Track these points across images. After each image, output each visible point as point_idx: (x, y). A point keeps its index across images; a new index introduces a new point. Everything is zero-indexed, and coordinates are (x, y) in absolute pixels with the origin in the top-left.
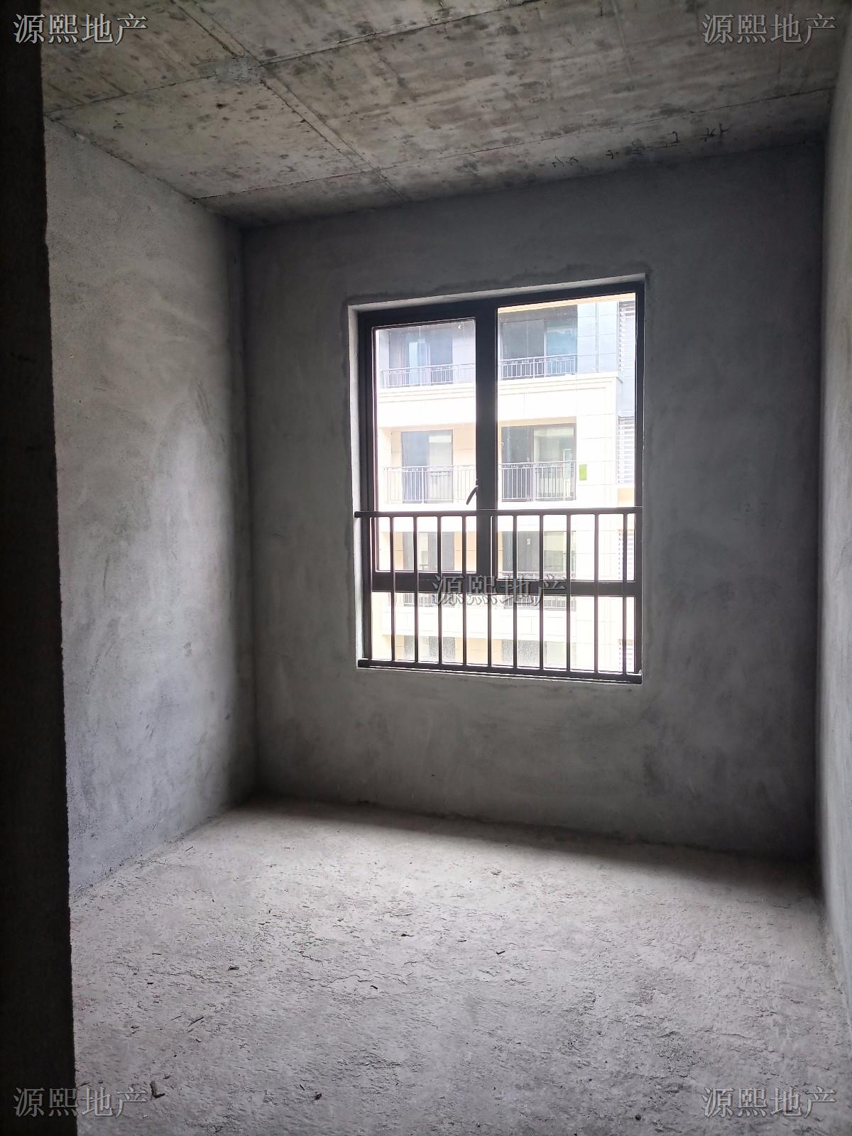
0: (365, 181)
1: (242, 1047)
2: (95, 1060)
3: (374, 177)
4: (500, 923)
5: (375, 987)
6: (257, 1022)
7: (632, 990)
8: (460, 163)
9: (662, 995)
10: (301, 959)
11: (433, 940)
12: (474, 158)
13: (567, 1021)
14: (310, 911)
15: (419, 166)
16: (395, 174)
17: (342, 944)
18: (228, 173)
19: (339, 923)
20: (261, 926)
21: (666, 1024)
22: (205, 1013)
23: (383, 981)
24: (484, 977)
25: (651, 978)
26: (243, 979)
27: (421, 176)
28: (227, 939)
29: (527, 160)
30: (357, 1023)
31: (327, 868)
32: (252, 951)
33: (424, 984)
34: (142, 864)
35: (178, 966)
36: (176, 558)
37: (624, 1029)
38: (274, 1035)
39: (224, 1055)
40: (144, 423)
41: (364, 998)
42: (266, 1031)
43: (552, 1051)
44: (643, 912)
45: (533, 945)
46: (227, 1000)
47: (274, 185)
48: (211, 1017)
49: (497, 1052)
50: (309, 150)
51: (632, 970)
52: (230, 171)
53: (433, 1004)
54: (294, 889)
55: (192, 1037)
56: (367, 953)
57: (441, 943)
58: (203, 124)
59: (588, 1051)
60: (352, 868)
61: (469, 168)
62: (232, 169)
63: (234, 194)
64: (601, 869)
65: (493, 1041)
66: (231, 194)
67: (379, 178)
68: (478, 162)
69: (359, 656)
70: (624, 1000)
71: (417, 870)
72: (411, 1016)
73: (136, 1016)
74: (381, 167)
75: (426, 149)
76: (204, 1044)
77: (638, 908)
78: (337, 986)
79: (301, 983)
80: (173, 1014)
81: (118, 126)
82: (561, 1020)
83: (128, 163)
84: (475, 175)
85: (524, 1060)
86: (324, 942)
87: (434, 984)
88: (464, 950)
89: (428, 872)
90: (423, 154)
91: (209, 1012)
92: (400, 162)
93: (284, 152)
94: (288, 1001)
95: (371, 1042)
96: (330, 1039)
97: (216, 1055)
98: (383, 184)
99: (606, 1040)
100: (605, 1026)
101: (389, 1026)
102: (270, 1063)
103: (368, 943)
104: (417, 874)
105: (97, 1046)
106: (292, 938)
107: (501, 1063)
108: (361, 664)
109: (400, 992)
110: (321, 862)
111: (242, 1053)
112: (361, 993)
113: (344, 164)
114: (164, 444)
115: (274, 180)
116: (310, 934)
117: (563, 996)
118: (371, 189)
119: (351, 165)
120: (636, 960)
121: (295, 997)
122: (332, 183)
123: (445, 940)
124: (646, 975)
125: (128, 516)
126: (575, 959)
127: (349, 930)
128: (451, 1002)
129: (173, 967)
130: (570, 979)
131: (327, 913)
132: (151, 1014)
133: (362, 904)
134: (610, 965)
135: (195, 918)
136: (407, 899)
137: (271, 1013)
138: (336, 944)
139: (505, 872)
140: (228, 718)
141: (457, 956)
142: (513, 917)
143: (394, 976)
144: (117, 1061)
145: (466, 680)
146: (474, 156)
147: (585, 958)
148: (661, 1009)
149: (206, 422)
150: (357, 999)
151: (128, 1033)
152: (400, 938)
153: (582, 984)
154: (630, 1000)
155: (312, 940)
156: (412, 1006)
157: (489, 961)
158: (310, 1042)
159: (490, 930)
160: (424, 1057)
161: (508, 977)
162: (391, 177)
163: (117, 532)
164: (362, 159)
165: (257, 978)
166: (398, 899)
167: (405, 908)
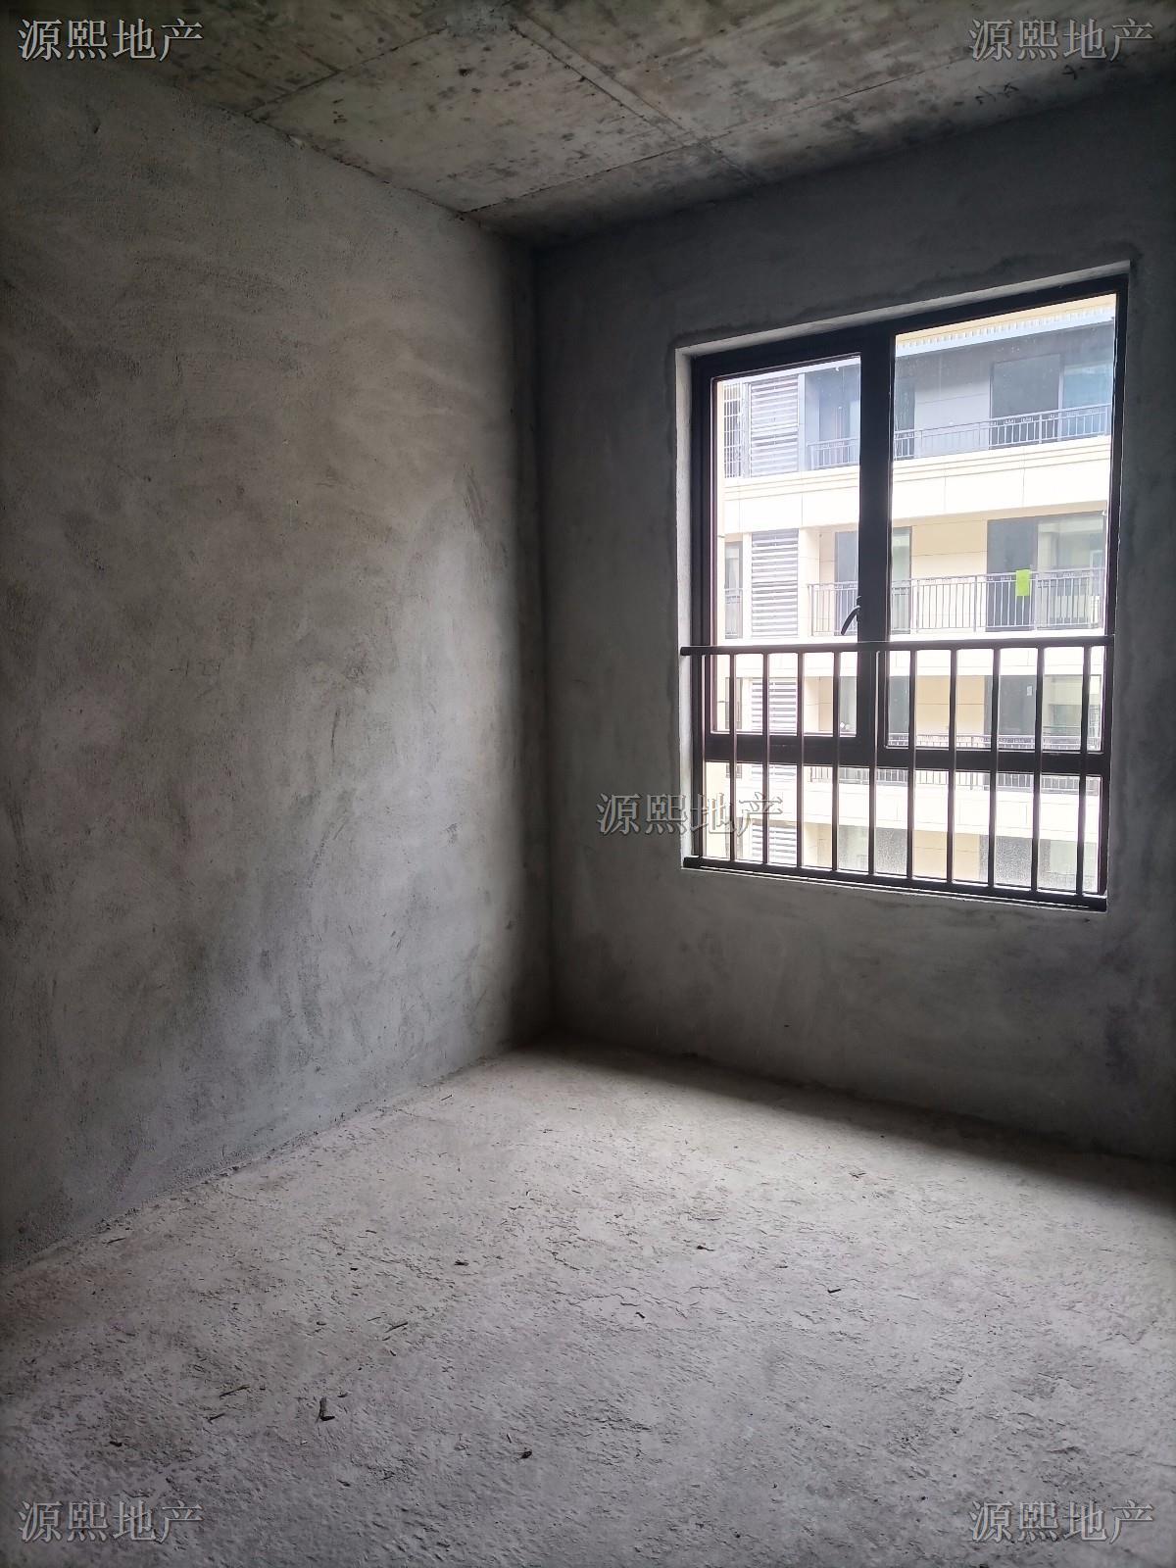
0: (690, 160)
1: (445, 1370)
2: (263, 1359)
3: (703, 152)
4: (844, 1248)
5: (641, 1315)
6: (474, 1339)
7: (1025, 1374)
8: (828, 116)
9: (1071, 1389)
10: (551, 1263)
11: (740, 1260)
12: (849, 104)
13: (909, 1405)
14: (580, 1199)
15: (766, 128)
16: (733, 145)
17: (612, 1249)
18: (499, 171)
19: (614, 1220)
20: (511, 1211)
21: (1066, 1433)
22: (411, 1318)
23: (656, 1308)
24: (799, 1322)
25: (1060, 1361)
26: (470, 1280)
27: (770, 142)
28: (464, 1223)
29: (933, 98)
30: (603, 1361)
31: (619, 1142)
32: (492, 1244)
33: (710, 1319)
34: (384, 1111)
35: (393, 1251)
36: (435, 712)
37: (996, 1431)
38: (490, 1361)
39: (419, 1377)
40: (390, 529)
41: (622, 1329)
42: (481, 1354)
43: (874, 1445)
44: (1074, 1258)
45: (885, 1287)
46: (442, 1305)
47: (563, 180)
48: (417, 1324)
49: (792, 1434)
50: (601, 121)
51: (1031, 1343)
52: (500, 167)
53: (717, 1350)
54: (567, 1165)
55: (387, 1347)
56: (642, 1265)
57: (750, 1265)
58: (447, 102)
59: (931, 1455)
60: (652, 1145)
61: (843, 121)
62: (502, 165)
63: (512, 200)
64: (1022, 1185)
65: (790, 1418)
66: (510, 201)
67: (711, 153)
68: (855, 110)
69: (686, 851)
70: (1007, 1386)
71: (742, 1158)
72: (681, 1363)
73: (327, 1312)
74: (709, 135)
75: (772, 100)
76: (399, 1359)
77: (1067, 1251)
78: (590, 1306)
79: (544, 1296)
80: (371, 1313)
81: (340, 120)
82: (901, 1402)
83: (364, 170)
84: (857, 133)
85: (830, 1452)
86: (591, 1243)
87: (726, 1322)
88: (781, 1281)
89: (758, 1162)
90: (769, 107)
91: (417, 1317)
92: (736, 125)
93: (565, 131)
94: (520, 1317)
95: (615, 1390)
96: (561, 1379)
97: (410, 1376)
98: (718, 162)
99: (964, 1444)
100: (967, 1422)
101: (647, 1372)
102: (475, 1398)
103: (647, 1252)
104: (741, 1164)
105: (270, 1342)
106: (547, 1233)
107: (793, 1450)
108: (689, 862)
109: (674, 1326)
110: (613, 1134)
111: (444, 1379)
112: (621, 1321)
113: (656, 137)
114: (418, 557)
115: (563, 174)
116: (573, 1231)
117: (912, 1368)
118: (702, 173)
119: (665, 139)
120: (1042, 1329)
121: (531, 1312)
122: (644, 168)
123: (758, 1261)
124: (1053, 1354)
125: (365, 655)
126: (945, 1315)
127: (626, 1231)
128: (742, 1352)
129: (387, 1251)
130: (930, 1345)
131: (603, 1203)
132: (346, 1308)
133: (654, 1197)
134: (998, 1331)
135: (431, 1189)
136: (718, 1197)
137: (495, 1330)
138: (604, 1249)
139: (871, 1174)
140: (509, 927)
141: (769, 1288)
142: (867, 1241)
143: (671, 1304)
144: (289, 1365)
145: (835, 894)
146: (848, 101)
147: (962, 1316)
148: (1063, 1410)
149: (478, 526)
150: (613, 1328)
151: (311, 1330)
152: (694, 1251)
153: (946, 1354)
154: (1017, 1389)
155: (573, 1238)
156: (685, 1349)
157: (813, 1300)
158: (535, 1377)
159: (827, 1256)
160: (684, 1423)
161: (836, 1327)
162: (728, 150)
163: (350, 676)
164: (680, 128)
165: (488, 1281)
166: (704, 1197)
167: (712, 1209)
